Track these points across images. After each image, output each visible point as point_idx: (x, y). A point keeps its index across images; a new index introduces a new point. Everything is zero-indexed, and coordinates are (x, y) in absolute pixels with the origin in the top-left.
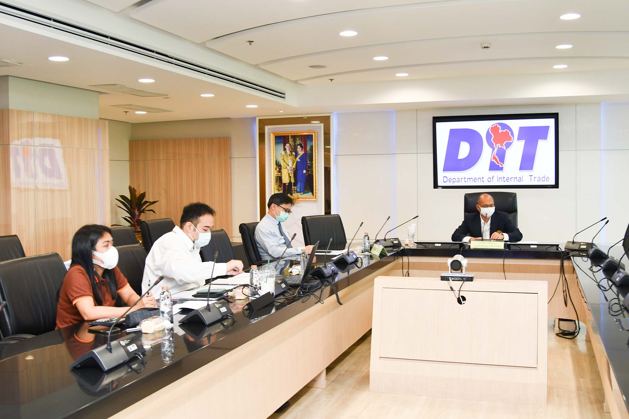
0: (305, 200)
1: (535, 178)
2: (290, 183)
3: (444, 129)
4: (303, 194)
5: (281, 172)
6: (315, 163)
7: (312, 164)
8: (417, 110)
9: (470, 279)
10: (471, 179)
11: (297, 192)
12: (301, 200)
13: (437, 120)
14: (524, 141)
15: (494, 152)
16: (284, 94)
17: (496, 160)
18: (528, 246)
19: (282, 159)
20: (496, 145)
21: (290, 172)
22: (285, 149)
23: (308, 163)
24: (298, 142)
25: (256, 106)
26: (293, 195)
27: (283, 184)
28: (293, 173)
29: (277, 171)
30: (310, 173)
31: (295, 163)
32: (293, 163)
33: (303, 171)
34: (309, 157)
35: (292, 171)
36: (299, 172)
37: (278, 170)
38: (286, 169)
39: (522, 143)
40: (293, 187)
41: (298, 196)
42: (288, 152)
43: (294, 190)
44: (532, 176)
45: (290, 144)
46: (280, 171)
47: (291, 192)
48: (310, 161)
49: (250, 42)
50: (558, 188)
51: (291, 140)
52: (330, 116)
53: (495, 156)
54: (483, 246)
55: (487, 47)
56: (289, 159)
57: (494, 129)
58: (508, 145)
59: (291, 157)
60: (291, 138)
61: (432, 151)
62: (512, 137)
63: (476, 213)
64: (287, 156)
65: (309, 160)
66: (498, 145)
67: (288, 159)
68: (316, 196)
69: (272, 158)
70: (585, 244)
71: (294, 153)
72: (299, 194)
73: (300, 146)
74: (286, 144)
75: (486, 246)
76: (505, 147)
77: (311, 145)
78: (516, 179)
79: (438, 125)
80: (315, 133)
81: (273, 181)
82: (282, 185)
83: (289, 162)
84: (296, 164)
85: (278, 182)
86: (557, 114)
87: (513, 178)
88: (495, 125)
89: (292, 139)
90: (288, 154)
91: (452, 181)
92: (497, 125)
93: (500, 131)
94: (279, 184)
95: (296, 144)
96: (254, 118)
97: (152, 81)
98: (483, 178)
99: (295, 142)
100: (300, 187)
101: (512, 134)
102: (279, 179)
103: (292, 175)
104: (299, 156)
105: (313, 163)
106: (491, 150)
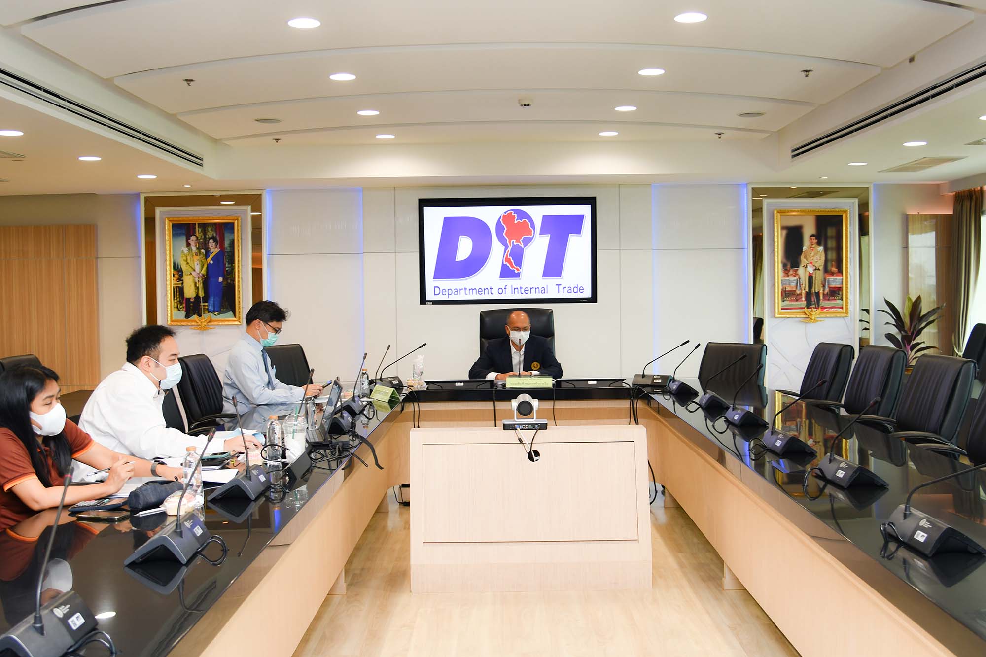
0: (223, 323)
1: (564, 288)
2: (197, 297)
3: (435, 217)
4: (218, 314)
5: (183, 280)
6: (238, 267)
7: (233, 268)
8: (395, 188)
9: (544, 427)
10: (474, 291)
11: (209, 312)
12: (215, 323)
13: (424, 203)
14: (549, 235)
15: (507, 251)
16: (201, 159)
17: (510, 263)
18: (585, 382)
19: (184, 260)
20: (510, 242)
21: (197, 280)
22: (188, 245)
23: (227, 267)
24: (210, 233)
25: (154, 177)
26: (202, 316)
27: (185, 299)
28: (201, 281)
29: (176, 279)
30: (229, 281)
31: (205, 266)
32: (202, 267)
33: (218, 279)
34: (228, 257)
35: (200, 279)
36: (212, 280)
37: (178, 277)
38: (191, 275)
39: (546, 239)
40: (202, 304)
41: (210, 317)
42: (194, 249)
43: (204, 309)
44: (561, 285)
45: (197, 237)
46: (180, 279)
47: (198, 312)
48: (229, 264)
49: (189, 81)
50: (596, 302)
51: (198, 231)
52: (261, 194)
53: (509, 257)
54: (523, 384)
55: (528, 105)
56: (195, 260)
57: (507, 218)
58: (527, 242)
59: (198, 257)
60: (198, 227)
61: (418, 250)
62: (532, 229)
63: (502, 339)
64: (193, 256)
65: (228, 262)
66: (513, 241)
67: (193, 260)
68: (239, 318)
69: (168, 258)
70: (659, 377)
71: (203, 251)
72: (212, 315)
73: (214, 241)
74: (191, 236)
75: (528, 384)
76: (522, 244)
77: (231, 237)
78: (537, 290)
79: (427, 211)
80: (238, 219)
81: (169, 294)
82: (184, 301)
83: (196, 264)
84: (207, 268)
85: (178, 297)
86: (594, 198)
87: (534, 289)
88: (509, 212)
89: (200, 230)
90: (194, 252)
91: (447, 293)
92: (512, 213)
93: (516, 222)
94: (178, 299)
95: (207, 236)
96: (138, 195)
97: (20, 134)
98: (491, 289)
99: (205, 234)
100: (214, 303)
101: (533, 226)
102: (179, 292)
103: (200, 286)
104: (211, 256)
105: (234, 266)
106: (504, 248)
